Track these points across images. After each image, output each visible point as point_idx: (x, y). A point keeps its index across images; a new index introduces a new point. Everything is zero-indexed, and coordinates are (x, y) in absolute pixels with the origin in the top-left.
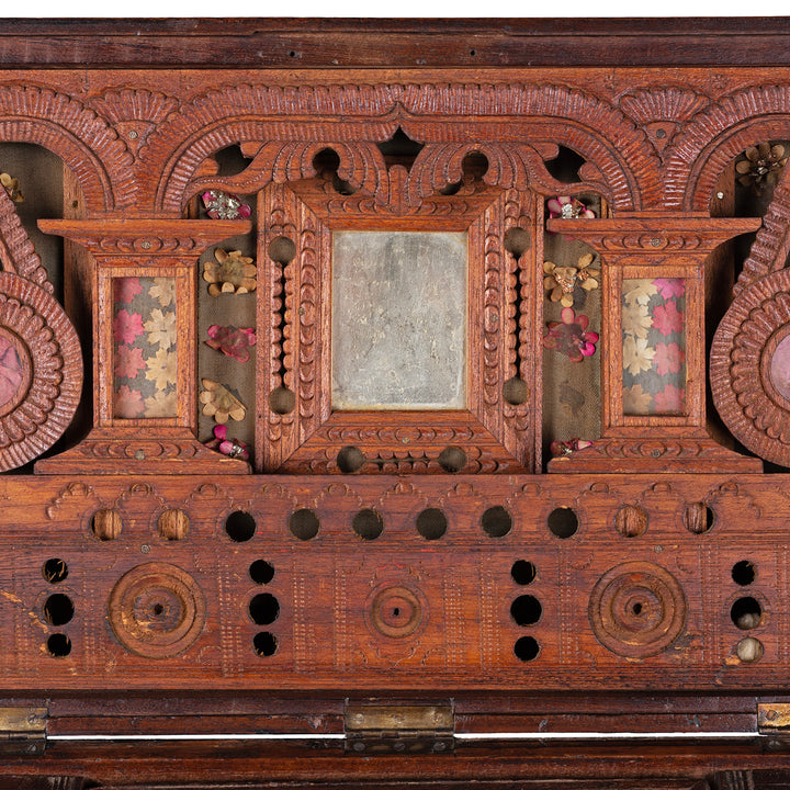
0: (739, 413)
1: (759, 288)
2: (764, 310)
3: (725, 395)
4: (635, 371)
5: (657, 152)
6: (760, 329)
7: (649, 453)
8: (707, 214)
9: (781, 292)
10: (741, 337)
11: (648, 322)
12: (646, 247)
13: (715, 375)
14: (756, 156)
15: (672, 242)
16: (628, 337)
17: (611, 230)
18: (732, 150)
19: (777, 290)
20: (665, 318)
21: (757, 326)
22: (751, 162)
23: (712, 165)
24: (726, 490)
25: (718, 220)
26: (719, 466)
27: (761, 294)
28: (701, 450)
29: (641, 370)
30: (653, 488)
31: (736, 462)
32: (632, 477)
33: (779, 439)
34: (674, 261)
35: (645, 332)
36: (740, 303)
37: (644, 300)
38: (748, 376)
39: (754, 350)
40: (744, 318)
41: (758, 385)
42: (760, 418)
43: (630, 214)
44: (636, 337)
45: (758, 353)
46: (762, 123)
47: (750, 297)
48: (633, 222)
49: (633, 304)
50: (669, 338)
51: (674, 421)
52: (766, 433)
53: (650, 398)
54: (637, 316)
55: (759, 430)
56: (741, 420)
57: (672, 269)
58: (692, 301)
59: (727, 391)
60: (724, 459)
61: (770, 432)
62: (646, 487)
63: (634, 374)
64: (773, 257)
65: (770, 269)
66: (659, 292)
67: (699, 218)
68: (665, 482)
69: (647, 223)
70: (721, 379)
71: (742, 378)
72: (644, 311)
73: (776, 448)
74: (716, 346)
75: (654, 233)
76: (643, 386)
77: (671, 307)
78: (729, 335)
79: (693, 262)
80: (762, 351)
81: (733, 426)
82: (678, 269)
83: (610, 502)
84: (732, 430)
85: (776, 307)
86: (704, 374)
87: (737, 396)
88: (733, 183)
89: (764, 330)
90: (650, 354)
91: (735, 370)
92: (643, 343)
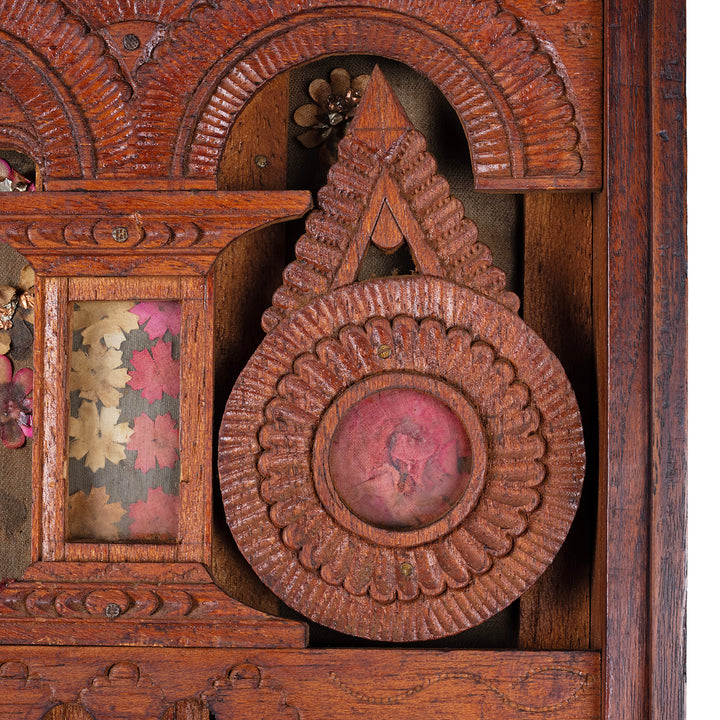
0: (271, 539)
1: (308, 315)
2: (318, 357)
3: (247, 507)
4: (97, 464)
5: (124, 76)
6: (311, 390)
7: (99, 609)
8: (211, 184)
9: (350, 324)
10: (274, 403)
11: (120, 378)
12: (104, 243)
13: (228, 471)
14: (327, 95)
15: (150, 234)
16: (86, 404)
17: (39, 211)
18: (258, 71)
19: (342, 322)
20: (151, 371)
21: (305, 385)
22: (318, 105)
23: (223, 98)
24: (239, 677)
25: (230, 195)
26: (225, 635)
27: (314, 329)
28: (194, 604)
29: (108, 462)
30: (108, 671)
31: (257, 627)
32: (72, 653)
33: (342, 585)
34: (154, 269)
35: (116, 396)
36: (274, 344)
37: (116, 339)
38: (286, 472)
39: (298, 428)
40: (282, 370)
41: (307, 490)
42: (307, 549)
43: (74, 185)
44: (100, 405)
45: (308, 432)
46: (314, 22)
47: (292, 334)
48: (78, 197)
49: (96, 347)
50: (158, 406)
51: (154, 552)
52: (320, 576)
53: (122, 512)
54: (102, 367)
55: (307, 570)
56: (274, 552)
57: (156, 282)
58: (190, 341)
59: (250, 499)
60: (235, 622)
61: (326, 572)
62: (94, 669)
63: (95, 469)
64: (335, 264)
65: (330, 283)
66: (142, 325)
67: (197, 191)
68: (128, 663)
69: (105, 199)
70: (240, 479)
71: (276, 477)
72: (115, 359)
73: (337, 600)
74: (229, 420)
75: (117, 218)
76: (110, 491)
77: (162, 351)
78: (254, 401)
79: (189, 270)
80: (315, 430)
81: (260, 561)
82: (166, 283)
83: (29, 696)
84: (259, 569)
85: (338, 350)
86: (209, 469)
87: (269, 509)
88: (284, 139)
89: (319, 393)
90: (122, 434)
91: (265, 462)
92: (111, 414)
